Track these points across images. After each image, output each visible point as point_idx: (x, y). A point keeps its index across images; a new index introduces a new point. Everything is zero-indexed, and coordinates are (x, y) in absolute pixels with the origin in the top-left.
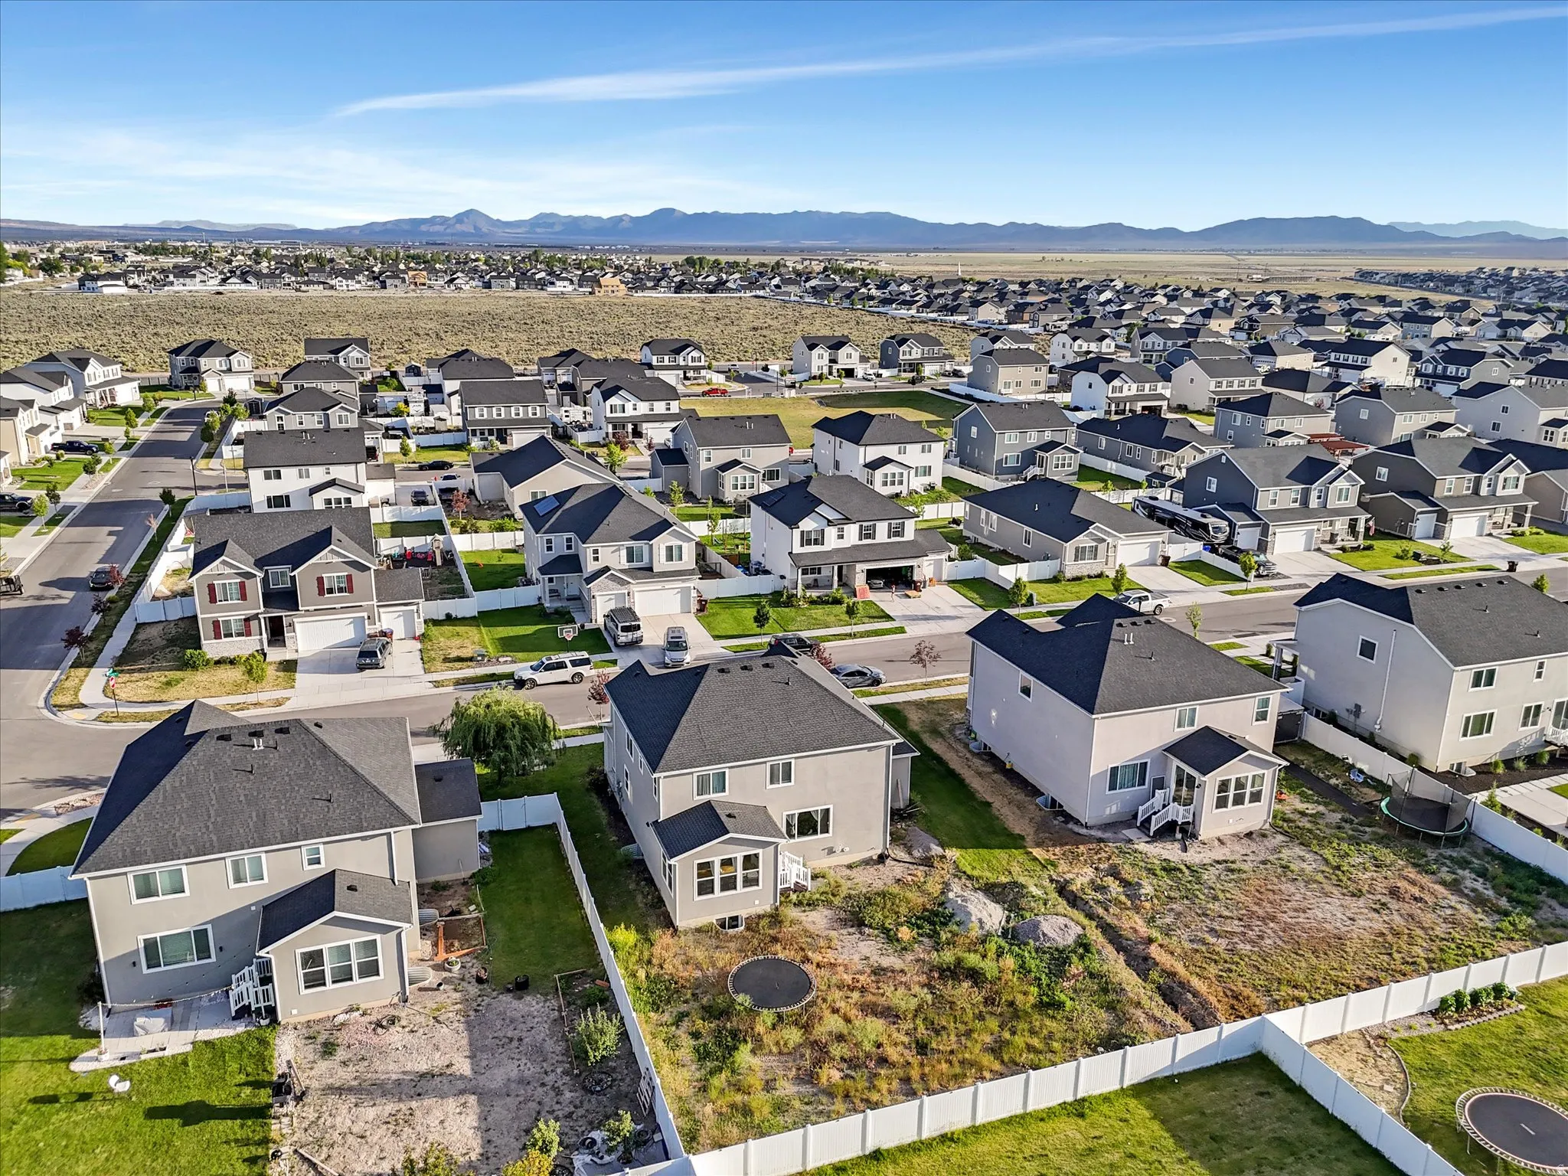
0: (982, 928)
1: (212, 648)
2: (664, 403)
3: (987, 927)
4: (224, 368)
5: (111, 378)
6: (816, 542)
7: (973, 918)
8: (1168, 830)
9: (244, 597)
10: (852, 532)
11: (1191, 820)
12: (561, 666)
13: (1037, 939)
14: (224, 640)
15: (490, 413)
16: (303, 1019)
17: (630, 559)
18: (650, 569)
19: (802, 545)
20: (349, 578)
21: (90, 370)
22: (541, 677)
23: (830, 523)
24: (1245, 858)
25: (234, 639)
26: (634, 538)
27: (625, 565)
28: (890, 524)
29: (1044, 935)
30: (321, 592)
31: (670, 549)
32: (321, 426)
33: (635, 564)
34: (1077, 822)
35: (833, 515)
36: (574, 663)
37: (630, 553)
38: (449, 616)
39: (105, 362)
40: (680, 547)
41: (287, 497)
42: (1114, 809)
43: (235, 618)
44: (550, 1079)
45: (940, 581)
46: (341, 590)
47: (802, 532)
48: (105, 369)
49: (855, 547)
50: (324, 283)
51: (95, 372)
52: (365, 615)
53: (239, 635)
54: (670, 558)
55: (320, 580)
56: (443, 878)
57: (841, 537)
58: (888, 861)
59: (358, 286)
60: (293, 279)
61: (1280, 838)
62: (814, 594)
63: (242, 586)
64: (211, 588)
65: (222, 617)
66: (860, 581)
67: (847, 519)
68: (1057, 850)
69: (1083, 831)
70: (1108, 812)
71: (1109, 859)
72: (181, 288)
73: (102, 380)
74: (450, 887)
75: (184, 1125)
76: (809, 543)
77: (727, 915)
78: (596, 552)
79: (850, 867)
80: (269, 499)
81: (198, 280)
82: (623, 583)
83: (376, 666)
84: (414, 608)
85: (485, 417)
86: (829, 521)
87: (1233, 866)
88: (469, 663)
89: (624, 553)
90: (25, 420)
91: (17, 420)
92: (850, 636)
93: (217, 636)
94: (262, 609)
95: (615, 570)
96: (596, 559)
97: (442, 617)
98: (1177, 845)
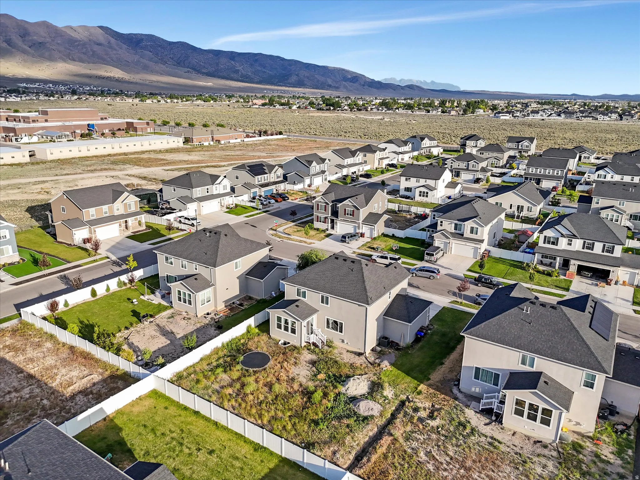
0: (346, 391)
1: (317, 225)
3: (348, 392)
4: (475, 145)
5: (432, 145)
6: (553, 243)
7: (348, 386)
8: (487, 412)
9: (325, 210)
10: (577, 245)
11: (502, 413)
12: (386, 258)
13: (355, 406)
14: (319, 223)
15: (536, 171)
16: (178, 309)
17: (456, 229)
18: (463, 235)
19: (544, 243)
20: (353, 211)
23: (562, 235)
24: (512, 447)
25: (322, 223)
26: (458, 220)
27: (453, 231)
28: (604, 245)
29: (359, 406)
30: (345, 214)
31: (472, 228)
32: (466, 168)
33: (457, 232)
34: (458, 387)
35: (565, 232)
36: (391, 258)
37: (456, 225)
38: (393, 235)
39: (431, 139)
40: (477, 228)
41: (411, 188)
42: (477, 390)
43: (323, 216)
45: (632, 285)
46: (350, 215)
47: (545, 237)
48: (431, 142)
49: (578, 252)
52: (357, 225)
53: (323, 222)
54: (472, 232)
55: (345, 210)
56: (254, 297)
57: (570, 244)
58: (363, 357)
60: (581, 115)
61: (555, 454)
62: (541, 268)
63: (325, 206)
64: (318, 205)
65: (320, 215)
66: (573, 268)
67: (574, 235)
68: (432, 391)
69: (456, 392)
70: (473, 389)
73: (429, 145)
74: (253, 300)
75: (132, 315)
76: (549, 242)
77: (287, 341)
78: (442, 222)
79: (348, 351)
80: (405, 188)
81: (539, 114)
82: (447, 238)
83: (345, 242)
84: (373, 227)
85: (534, 172)
86: (562, 234)
87: (496, 443)
88: (372, 250)
89: (453, 225)
90: (378, 155)
91: (376, 154)
93: (318, 221)
94: (330, 215)
95: (447, 232)
96: (441, 225)
97: (391, 235)
98: (488, 421)
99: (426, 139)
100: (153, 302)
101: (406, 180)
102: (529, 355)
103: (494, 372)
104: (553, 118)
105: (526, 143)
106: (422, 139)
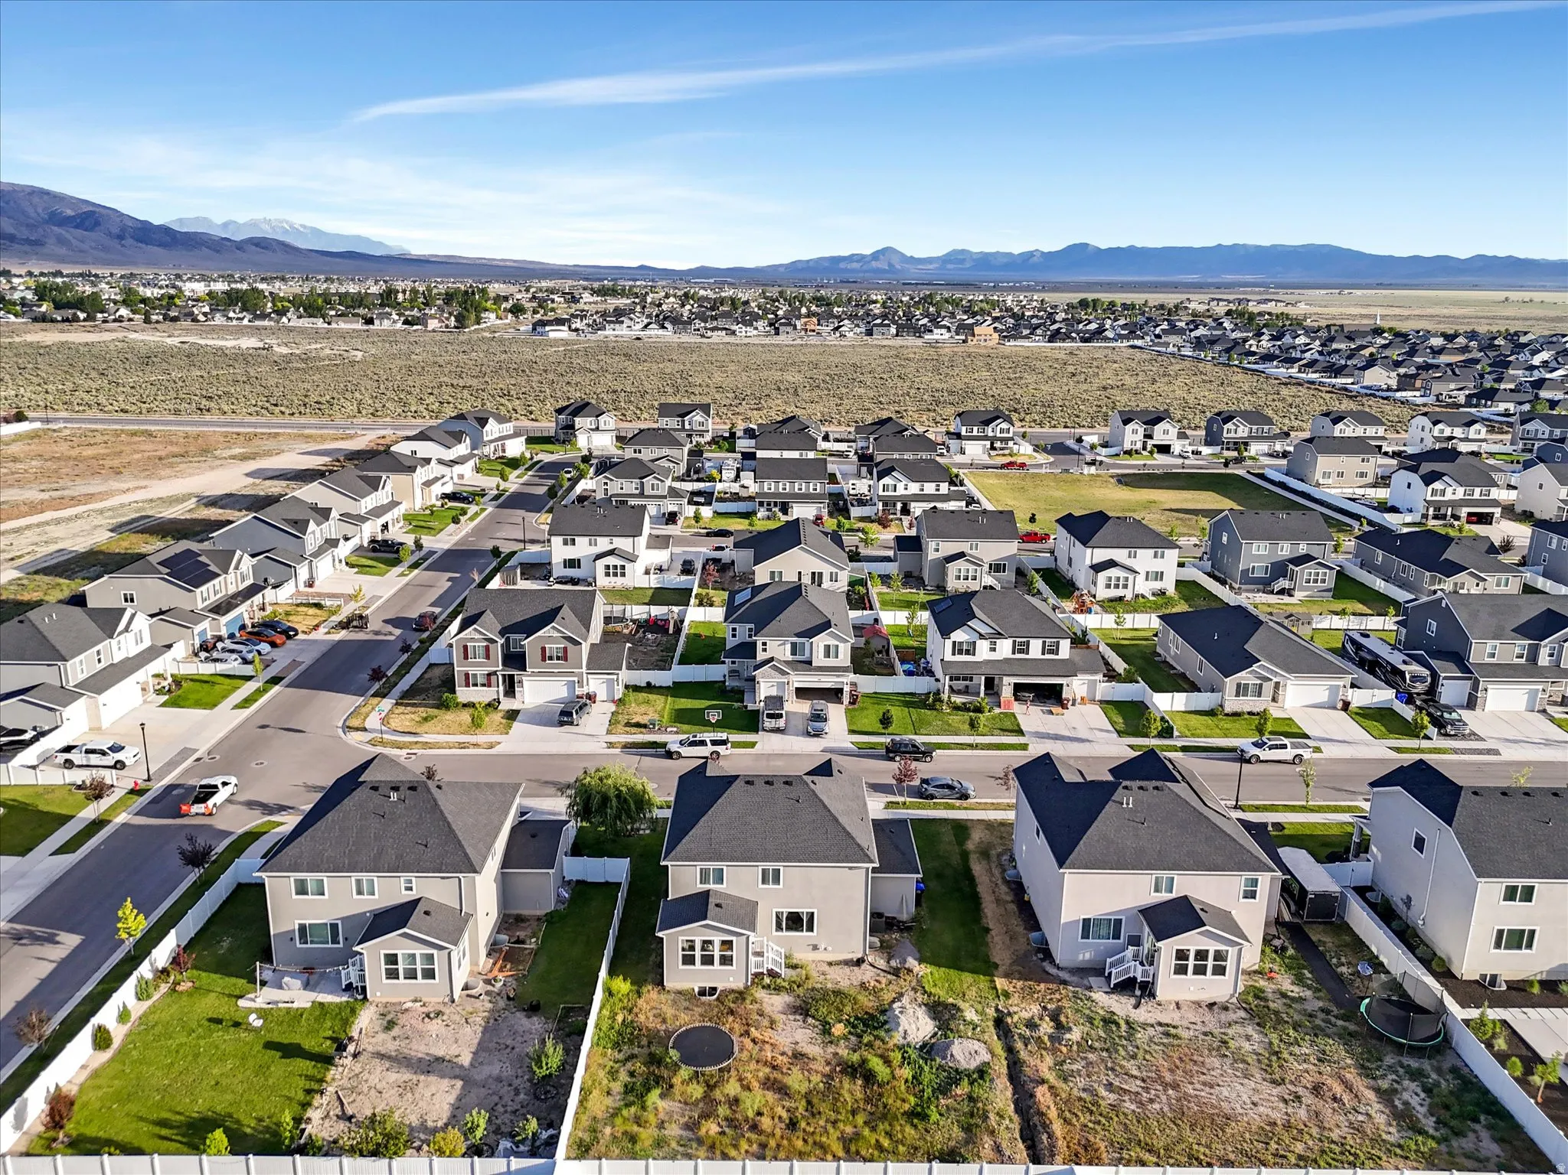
0: (905, 1038)
1: (463, 694)
2: (934, 484)
3: (909, 1039)
4: (594, 427)
5: (505, 433)
6: (968, 652)
7: (901, 1029)
8: (1127, 986)
9: (488, 657)
10: (1005, 648)
11: (1150, 980)
12: (702, 743)
13: (944, 1058)
14: (472, 688)
15: (777, 488)
16: (384, 1000)
17: (794, 653)
18: (810, 663)
19: (954, 654)
20: (565, 649)
21: (488, 427)
22: (686, 751)
23: (982, 636)
24: (1191, 1026)
25: (479, 688)
26: (798, 635)
27: (790, 658)
28: (1044, 642)
29: (952, 1055)
30: (544, 659)
31: (827, 648)
32: (637, 492)
33: (798, 658)
34: (1052, 961)
35: (984, 629)
36: (714, 743)
37: (794, 645)
38: (649, 684)
39: (501, 420)
40: (837, 646)
41: (579, 560)
42: (1087, 956)
43: (480, 672)
44: (516, 1082)
45: (1093, 701)
46: (558, 658)
47: (954, 643)
48: (501, 426)
49: (1007, 660)
50: (726, 329)
51: (493, 429)
52: (576, 679)
53: (483, 685)
54: (827, 655)
55: (543, 649)
56: (525, 912)
57: (994, 650)
58: (865, 966)
59: (755, 332)
60: (703, 325)
61: (1242, 1014)
62: (958, 700)
63: (487, 648)
64: (465, 648)
65: (471, 671)
66: (1007, 692)
67: (999, 634)
68: (1020, 984)
69: (1053, 971)
70: (1081, 957)
71: (1059, 1001)
72: (612, 332)
73: (496, 435)
74: (528, 920)
75: (282, 1057)
76: (960, 652)
77: (708, 985)
78: (764, 644)
79: (830, 964)
80: (565, 561)
81: (625, 325)
82: (784, 673)
83: (571, 723)
84: (615, 677)
85: (773, 490)
86: (981, 635)
87: (1173, 1031)
88: (643, 730)
89: (788, 647)
91: (415, 475)
92: (971, 746)
93: (467, 685)
94: (501, 667)
95: (779, 661)
96: (765, 650)
97: (643, 684)
98: (1133, 1001)
99: (491, 420)
100: (295, 1005)
101: (565, 543)
102: (1165, 874)
103: (1113, 918)
104: (652, 332)
105: (697, 417)
106: (483, 422)
